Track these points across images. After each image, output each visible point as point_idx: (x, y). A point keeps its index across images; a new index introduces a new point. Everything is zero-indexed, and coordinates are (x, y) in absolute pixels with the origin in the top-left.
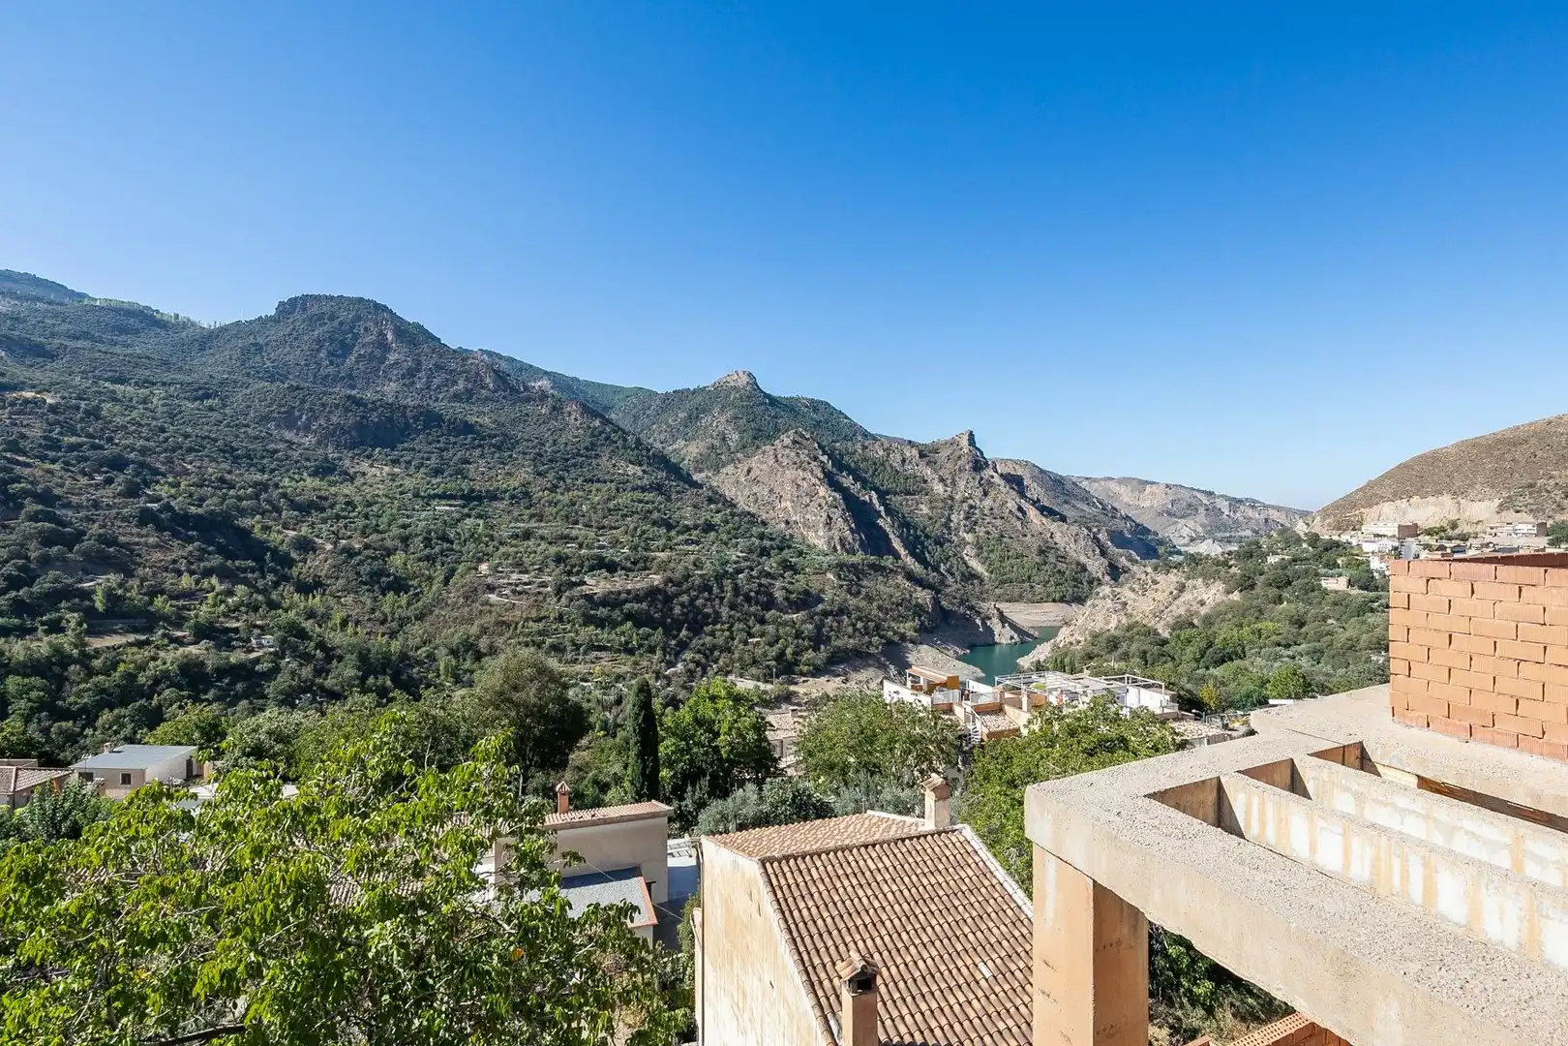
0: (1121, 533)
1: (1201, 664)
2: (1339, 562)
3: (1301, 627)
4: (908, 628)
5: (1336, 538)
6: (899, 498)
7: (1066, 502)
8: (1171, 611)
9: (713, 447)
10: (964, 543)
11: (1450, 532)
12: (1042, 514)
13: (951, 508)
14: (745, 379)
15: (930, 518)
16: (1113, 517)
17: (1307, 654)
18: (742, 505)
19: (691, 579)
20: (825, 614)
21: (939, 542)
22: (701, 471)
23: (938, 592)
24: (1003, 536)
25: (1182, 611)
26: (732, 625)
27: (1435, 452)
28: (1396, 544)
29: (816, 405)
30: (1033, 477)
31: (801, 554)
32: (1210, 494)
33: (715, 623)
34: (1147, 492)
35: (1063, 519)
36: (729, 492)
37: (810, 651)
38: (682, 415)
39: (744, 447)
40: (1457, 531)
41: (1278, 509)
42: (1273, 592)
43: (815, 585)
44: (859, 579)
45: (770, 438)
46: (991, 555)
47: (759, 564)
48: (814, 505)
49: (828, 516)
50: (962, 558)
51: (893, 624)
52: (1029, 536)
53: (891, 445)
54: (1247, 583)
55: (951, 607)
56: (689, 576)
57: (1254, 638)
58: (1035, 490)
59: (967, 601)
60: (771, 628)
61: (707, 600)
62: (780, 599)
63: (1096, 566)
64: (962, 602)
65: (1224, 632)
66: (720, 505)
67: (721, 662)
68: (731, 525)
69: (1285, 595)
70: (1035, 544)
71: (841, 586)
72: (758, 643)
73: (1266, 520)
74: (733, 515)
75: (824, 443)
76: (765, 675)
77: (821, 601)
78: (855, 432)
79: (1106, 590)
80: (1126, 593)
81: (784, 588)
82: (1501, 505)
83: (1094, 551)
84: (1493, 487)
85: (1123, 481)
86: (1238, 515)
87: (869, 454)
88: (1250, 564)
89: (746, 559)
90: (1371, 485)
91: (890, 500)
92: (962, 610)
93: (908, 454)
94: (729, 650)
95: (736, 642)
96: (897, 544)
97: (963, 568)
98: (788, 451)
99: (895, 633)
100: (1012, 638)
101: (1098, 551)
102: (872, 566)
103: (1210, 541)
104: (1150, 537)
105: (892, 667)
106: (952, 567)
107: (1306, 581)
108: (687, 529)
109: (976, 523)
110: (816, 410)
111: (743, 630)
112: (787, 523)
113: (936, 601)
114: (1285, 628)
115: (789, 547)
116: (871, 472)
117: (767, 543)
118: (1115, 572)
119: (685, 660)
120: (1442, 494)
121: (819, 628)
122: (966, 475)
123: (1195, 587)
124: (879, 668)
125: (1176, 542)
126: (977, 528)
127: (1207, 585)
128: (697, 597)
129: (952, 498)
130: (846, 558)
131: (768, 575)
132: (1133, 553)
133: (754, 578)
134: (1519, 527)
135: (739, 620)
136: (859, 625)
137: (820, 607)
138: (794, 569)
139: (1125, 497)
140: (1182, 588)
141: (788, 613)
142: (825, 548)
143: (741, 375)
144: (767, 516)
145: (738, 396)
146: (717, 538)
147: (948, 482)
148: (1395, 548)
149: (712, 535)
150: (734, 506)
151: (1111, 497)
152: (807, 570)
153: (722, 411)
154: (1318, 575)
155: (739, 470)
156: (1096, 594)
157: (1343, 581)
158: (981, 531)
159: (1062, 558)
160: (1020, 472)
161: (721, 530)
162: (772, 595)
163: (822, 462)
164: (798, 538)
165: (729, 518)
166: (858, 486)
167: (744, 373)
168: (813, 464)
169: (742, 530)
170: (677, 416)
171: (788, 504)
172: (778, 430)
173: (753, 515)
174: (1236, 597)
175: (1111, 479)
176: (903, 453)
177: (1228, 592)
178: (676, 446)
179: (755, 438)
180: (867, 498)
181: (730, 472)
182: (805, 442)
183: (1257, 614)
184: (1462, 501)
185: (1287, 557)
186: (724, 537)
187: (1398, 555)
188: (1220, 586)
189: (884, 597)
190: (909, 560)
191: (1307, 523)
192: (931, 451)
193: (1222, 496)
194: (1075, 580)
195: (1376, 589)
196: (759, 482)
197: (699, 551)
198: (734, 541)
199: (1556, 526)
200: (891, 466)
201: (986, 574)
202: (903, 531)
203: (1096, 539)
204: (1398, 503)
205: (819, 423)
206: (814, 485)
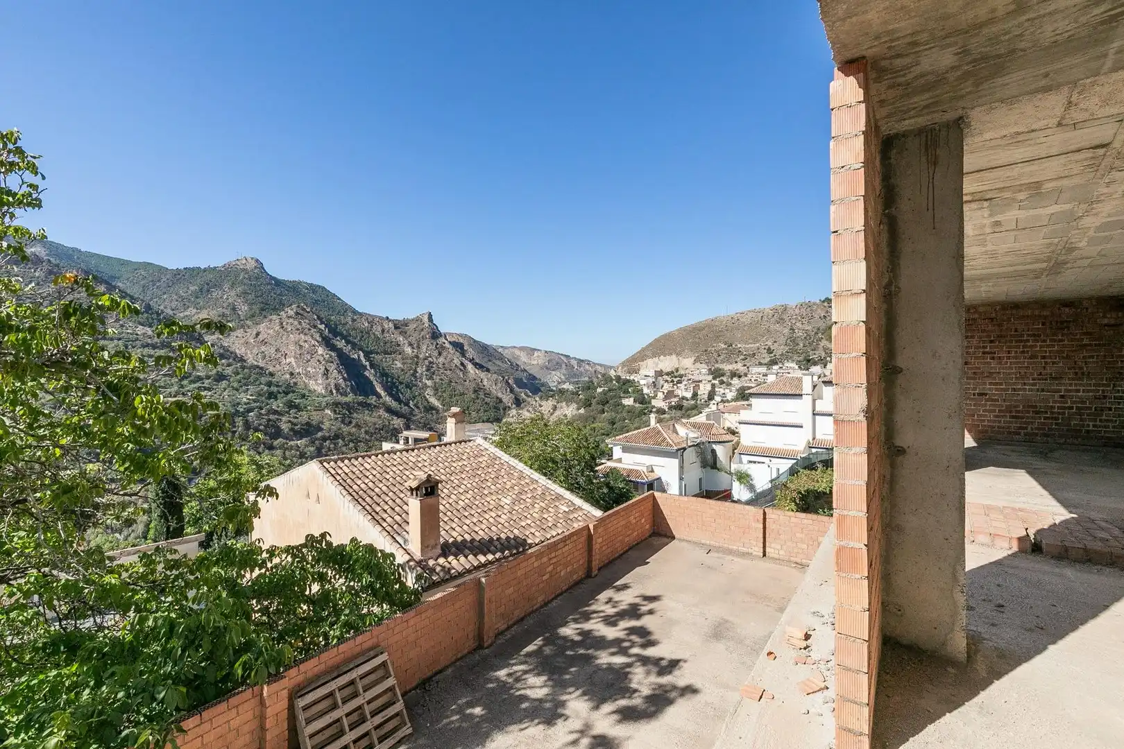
0: (521, 379)
2: (630, 390)
5: (628, 378)
6: (380, 357)
7: (490, 361)
9: (223, 315)
10: (426, 386)
11: (676, 374)
12: (475, 367)
13: (417, 364)
14: (253, 264)
15: (403, 370)
16: (517, 370)
18: (251, 360)
20: (324, 439)
21: (409, 386)
23: (408, 420)
24: (451, 382)
28: (654, 380)
29: (314, 288)
30: (470, 345)
31: (303, 396)
32: (568, 357)
34: (535, 355)
35: (488, 370)
36: (240, 350)
38: (193, 288)
39: (253, 316)
40: (679, 373)
41: (602, 365)
42: (600, 407)
43: (316, 417)
44: (350, 413)
45: (276, 310)
46: (444, 394)
47: (268, 404)
48: (313, 362)
49: (326, 369)
50: (425, 397)
52: (468, 381)
53: (372, 320)
54: (588, 403)
58: (471, 353)
59: (428, 424)
62: (286, 431)
63: (507, 399)
66: (231, 360)
68: (241, 376)
69: (606, 409)
70: (472, 386)
71: (337, 418)
73: (596, 371)
74: (243, 368)
75: (322, 316)
77: (321, 429)
78: (346, 309)
79: (513, 412)
80: (525, 413)
81: (289, 421)
82: (695, 360)
83: (506, 390)
84: (692, 351)
85: (522, 349)
86: (582, 369)
87: (357, 325)
88: (589, 393)
89: (255, 401)
90: (643, 350)
91: (374, 358)
93: (386, 326)
96: (379, 389)
97: (426, 404)
98: (291, 320)
101: (508, 390)
102: (360, 404)
103: (569, 383)
104: (537, 382)
106: (417, 402)
107: (614, 401)
108: (199, 379)
109: (434, 373)
110: (314, 291)
112: (292, 374)
115: (294, 392)
116: (358, 338)
117: (274, 389)
118: (518, 402)
120: (672, 355)
121: (319, 449)
122: (427, 341)
123: (562, 407)
125: (550, 384)
126: (435, 377)
127: (568, 406)
129: (417, 357)
130: (340, 398)
131: (275, 412)
132: (528, 391)
133: (263, 415)
134: (702, 370)
136: (351, 445)
137: (320, 434)
138: (298, 408)
139: (523, 358)
140: (555, 408)
141: (293, 440)
142: (323, 391)
143: (250, 260)
144: (274, 369)
145: (246, 276)
146: (229, 386)
147: (415, 346)
148: (654, 382)
149: (224, 384)
150: (245, 361)
151: (515, 358)
152: (309, 408)
153: (232, 286)
154: (620, 397)
155: (248, 334)
156: (509, 414)
157: (632, 399)
158: (437, 379)
159: (487, 394)
160: (461, 341)
161: (231, 380)
162: (278, 427)
163: (320, 329)
164: (301, 385)
165: (240, 370)
166: (349, 347)
167: (252, 258)
168: (313, 330)
169: (251, 380)
170: (188, 288)
171: (292, 360)
172: (282, 306)
173: (261, 368)
174: (582, 411)
175: (515, 347)
176: (382, 326)
177: (578, 409)
178: (187, 313)
179: (263, 310)
180: (356, 356)
181: (239, 335)
182: (306, 314)
183: (592, 420)
184: (680, 358)
185: (606, 389)
186: (235, 385)
187: (655, 386)
188: (574, 406)
189: (370, 425)
190: (388, 399)
191: (615, 371)
192: (402, 325)
193: (574, 358)
194: (496, 408)
195: (646, 403)
196: (266, 343)
197: (211, 396)
198: (244, 388)
199: (715, 369)
200: (374, 334)
201: (441, 407)
202: (383, 380)
203: (507, 383)
204: (654, 359)
205: (316, 302)
206: (314, 346)
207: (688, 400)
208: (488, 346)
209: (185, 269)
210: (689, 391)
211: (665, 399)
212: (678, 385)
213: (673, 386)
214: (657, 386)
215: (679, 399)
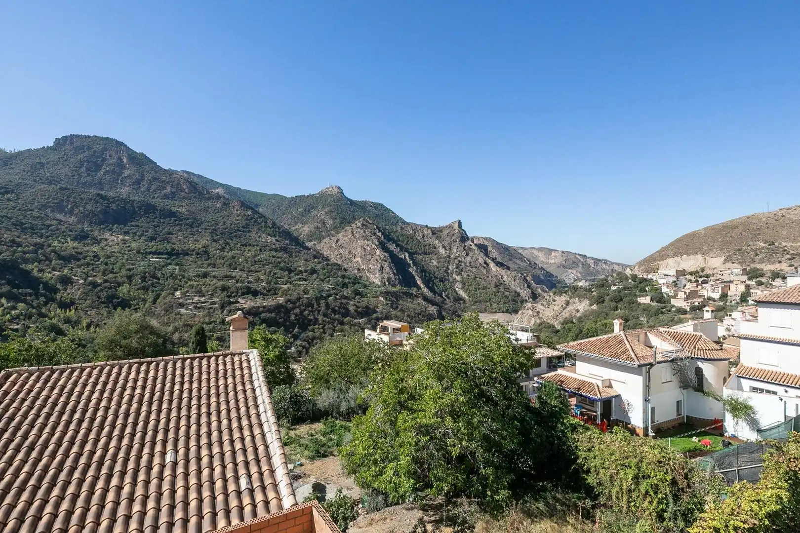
0: (539, 276)
2: (647, 289)
3: (626, 322)
5: (645, 277)
6: (421, 257)
7: (510, 260)
8: (562, 316)
9: (317, 228)
10: (455, 281)
11: (701, 274)
12: (497, 266)
13: (449, 262)
14: (336, 190)
15: (438, 268)
16: (535, 268)
18: (333, 259)
19: (301, 300)
20: (378, 319)
21: (442, 280)
22: (311, 241)
23: (441, 307)
24: (476, 277)
25: (567, 315)
26: (325, 326)
27: (694, 232)
28: (675, 279)
29: (377, 206)
30: (493, 246)
31: (365, 286)
32: (584, 256)
33: (314, 325)
34: (552, 255)
35: (508, 268)
36: (326, 253)
38: (300, 210)
39: (335, 227)
40: (704, 273)
41: (619, 264)
42: (613, 304)
43: (373, 302)
44: (398, 301)
45: (350, 223)
46: (470, 287)
47: (341, 292)
48: (372, 261)
49: (381, 266)
50: (455, 289)
52: (490, 277)
53: (416, 228)
54: (601, 300)
56: (300, 298)
57: (603, 328)
58: (494, 253)
59: (456, 312)
60: (346, 328)
61: (310, 311)
62: (352, 311)
63: (525, 293)
65: (588, 325)
66: (320, 259)
68: (326, 271)
69: (620, 306)
70: (494, 281)
71: (387, 304)
72: (339, 335)
73: (612, 270)
74: (328, 265)
75: (380, 226)
77: (376, 312)
78: (398, 220)
79: (529, 305)
80: (540, 307)
81: (355, 305)
82: (725, 260)
83: (524, 285)
84: (721, 250)
85: (541, 249)
86: (598, 267)
87: (404, 232)
88: (602, 290)
89: (333, 289)
90: (663, 249)
91: (416, 257)
93: (426, 233)
94: (322, 339)
95: (326, 335)
96: (419, 282)
97: (455, 295)
98: (359, 230)
101: (526, 285)
102: (405, 293)
103: (584, 280)
104: (554, 279)
106: (448, 294)
107: (629, 299)
108: (301, 272)
109: (462, 270)
110: (376, 208)
111: (331, 328)
112: (359, 270)
113: (440, 312)
115: (359, 283)
116: (405, 242)
117: (347, 281)
118: (534, 297)
119: (296, 345)
120: (697, 254)
122: (457, 244)
123: (574, 303)
125: (566, 281)
126: (463, 273)
127: (580, 302)
128: (305, 310)
129: (449, 257)
130: (390, 289)
131: (346, 298)
132: (544, 287)
133: (338, 299)
134: (734, 270)
135: (329, 323)
137: (375, 315)
138: (361, 295)
139: (541, 258)
140: (568, 303)
141: (357, 319)
142: (379, 283)
143: (334, 188)
144: (347, 266)
145: (332, 199)
146: (317, 278)
147: (447, 248)
148: (674, 282)
149: (315, 276)
150: (329, 260)
151: (533, 257)
152: (369, 295)
153: (323, 208)
154: (636, 295)
155: (332, 241)
156: (525, 307)
157: (648, 298)
158: (464, 274)
159: (507, 289)
160: (486, 243)
161: (320, 273)
162: (348, 309)
163: (378, 236)
164: (364, 278)
165: (325, 266)
166: (398, 249)
167: (336, 186)
168: (373, 237)
169: (332, 273)
170: (297, 210)
171: (359, 259)
172: (354, 219)
173: (339, 265)
174: (595, 307)
175: (534, 248)
176: (423, 232)
177: (591, 305)
178: (297, 227)
179: (342, 223)
180: (403, 256)
181: (327, 242)
182: (369, 225)
183: (605, 316)
184: (707, 258)
185: (621, 287)
186: (322, 277)
187: (676, 285)
188: (587, 302)
189: (411, 310)
190: (425, 290)
191: (631, 270)
192: (438, 231)
193: (590, 257)
194: (514, 301)
195: (665, 302)
196: (343, 247)
197: (307, 285)
198: (327, 279)
199: (751, 269)
200: (417, 239)
201: (467, 298)
202: (422, 275)
203: (525, 279)
204: (676, 258)
205: (377, 216)
206: (374, 249)
207: (714, 301)
208: (509, 247)
210: (716, 291)
211: (687, 298)
212: (704, 285)
213: (697, 286)
214: (678, 286)
215: (704, 299)
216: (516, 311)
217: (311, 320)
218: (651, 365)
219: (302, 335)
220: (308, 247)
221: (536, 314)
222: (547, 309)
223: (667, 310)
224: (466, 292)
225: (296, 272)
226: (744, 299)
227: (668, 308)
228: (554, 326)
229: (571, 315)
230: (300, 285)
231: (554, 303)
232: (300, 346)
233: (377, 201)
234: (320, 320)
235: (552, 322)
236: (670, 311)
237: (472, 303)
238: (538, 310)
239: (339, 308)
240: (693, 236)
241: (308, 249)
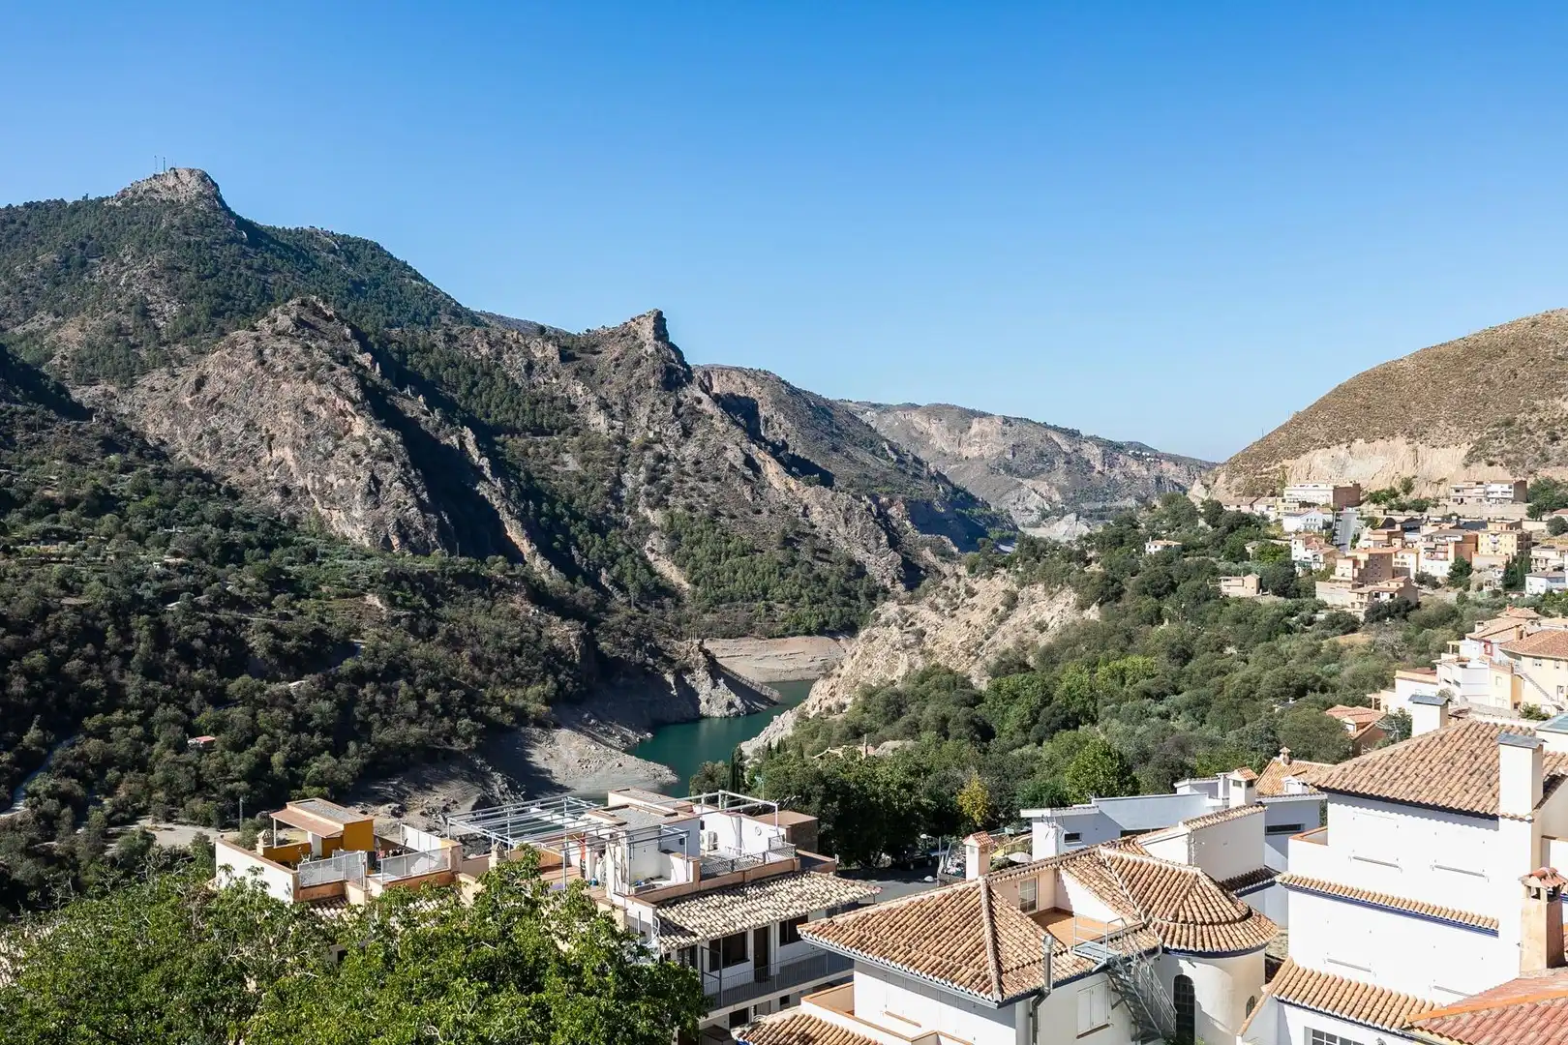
0: (929, 504)
1: (1032, 735)
2: (1249, 549)
3: (1186, 662)
4: (532, 697)
5: (1245, 509)
6: (522, 442)
7: (835, 449)
8: (994, 644)
9: (119, 330)
10: (646, 528)
11: (1404, 499)
12: (789, 471)
13: (622, 461)
14: (194, 186)
15: (582, 481)
16: (915, 476)
17: (1188, 708)
18: (185, 452)
19: (51, 618)
20: (360, 677)
21: (599, 526)
22: (92, 381)
23: (593, 623)
24: (718, 514)
25: (1009, 644)
26: (150, 712)
27: (1387, 367)
28: (1330, 518)
29: (351, 249)
30: (778, 404)
31: (311, 556)
32: (1072, 434)
33: (108, 710)
34: (973, 431)
35: (827, 480)
36: (155, 427)
37: (326, 755)
38: (46, 258)
39: (192, 331)
40: (1413, 496)
41: (1177, 460)
42: (1148, 603)
43: (341, 613)
44: (435, 604)
45: (248, 313)
46: (696, 550)
47: (215, 579)
48: (340, 459)
49: (373, 478)
50: (644, 558)
51: (502, 692)
52: (766, 513)
53: (502, 333)
54: (1111, 590)
55: (617, 652)
56: (47, 610)
57: (1114, 684)
58: (780, 426)
59: (650, 638)
60: (238, 714)
61: (89, 660)
62: (261, 652)
63: (881, 565)
64: (638, 644)
65: (1070, 676)
66: (131, 456)
67: (122, 794)
68: (155, 498)
69: (1167, 607)
70: (777, 527)
71: (396, 620)
72: (209, 746)
73: (1159, 480)
74: (161, 475)
75: (368, 328)
76: (222, 813)
77: (353, 650)
78: (434, 306)
79: (890, 609)
80: (925, 615)
81: (270, 628)
82: (1470, 454)
83: (878, 539)
84: (1460, 424)
85: (936, 411)
86: (1116, 471)
87: (460, 352)
88: (1118, 555)
89: (182, 570)
90: (1299, 420)
91: (503, 444)
92: (638, 656)
93: (539, 355)
94: (142, 765)
95: (157, 747)
96: (515, 533)
97: (644, 576)
98: (285, 343)
99: (506, 708)
100: (731, 705)
101: (884, 539)
102: (462, 578)
103: (1073, 517)
104: (976, 512)
105: (497, 776)
106: (621, 574)
107: (1196, 583)
108: (52, 507)
109: (668, 490)
110: (352, 259)
111: (175, 720)
112: (286, 491)
113: (589, 642)
114: (1161, 663)
115: (287, 543)
116: (463, 389)
117: (237, 535)
118: (913, 575)
119: (34, 794)
120: (1393, 435)
121: (345, 707)
122: (651, 397)
123: (1032, 600)
124: (471, 780)
125: (1018, 519)
126: (671, 499)
127: (1051, 596)
128: (67, 656)
129: (623, 441)
130: (411, 563)
131: (235, 602)
132: (949, 541)
133: (202, 609)
134: (1494, 487)
135: (167, 699)
136: (432, 696)
137: (348, 664)
138: (295, 588)
139: (939, 436)
140: (1012, 602)
141: (278, 680)
142: (366, 542)
143: (185, 177)
144: (242, 477)
145: (177, 221)
146: (119, 527)
147: (617, 409)
148: (1328, 526)
149: (108, 519)
150: (165, 457)
151: (914, 440)
152: (324, 589)
153: (141, 253)
154: (1215, 572)
155: (180, 381)
156: (877, 617)
157: (1251, 581)
158: (677, 504)
159: (823, 552)
160: (754, 392)
161: (130, 509)
162: (242, 642)
163: (360, 366)
164: (307, 522)
165: (152, 482)
166: (437, 415)
167: (191, 172)
168: (341, 369)
169: (180, 508)
170: (34, 259)
171: (287, 453)
172: (267, 298)
173: (207, 477)
174: (1093, 613)
175: (915, 407)
176: (527, 352)
177: (1082, 606)
178: (32, 326)
179: (216, 313)
180: (454, 440)
181: (158, 385)
182: (322, 324)
183: (1123, 643)
184: (1421, 448)
185: (1174, 543)
186: (138, 524)
187: (1331, 538)
188: (1069, 597)
189: (485, 638)
190: (539, 564)
191: (1207, 486)
192: (583, 350)
193: (1091, 438)
194: (845, 592)
195: (1297, 593)
196: (222, 406)
197: (74, 556)
198: (161, 532)
199: (1537, 486)
200: (505, 377)
201: (687, 586)
202: (527, 506)
203: (883, 518)
204: (1334, 449)
205: (357, 287)
206: (342, 413)
207: (1436, 585)
208: (831, 404)
209: (27, 206)
210: (1441, 556)
211: (1362, 579)
212: (1408, 536)
213: (1389, 541)
214: (1339, 539)
215: (1408, 582)
216: (851, 629)
217: (93, 694)
218: (1040, 994)
219: (58, 752)
220: (79, 405)
221: (912, 639)
222: (947, 622)
223: (1302, 619)
224: (681, 566)
225: (31, 506)
226: (1514, 577)
227: (1305, 614)
228: (966, 683)
229: (1020, 641)
230: (46, 560)
231: (969, 601)
232: (50, 795)
233: (355, 233)
234: (130, 689)
235: (960, 665)
236: (1311, 622)
237: (706, 603)
238: (919, 625)
239: (208, 641)
240: (1383, 379)
241: (80, 412)
